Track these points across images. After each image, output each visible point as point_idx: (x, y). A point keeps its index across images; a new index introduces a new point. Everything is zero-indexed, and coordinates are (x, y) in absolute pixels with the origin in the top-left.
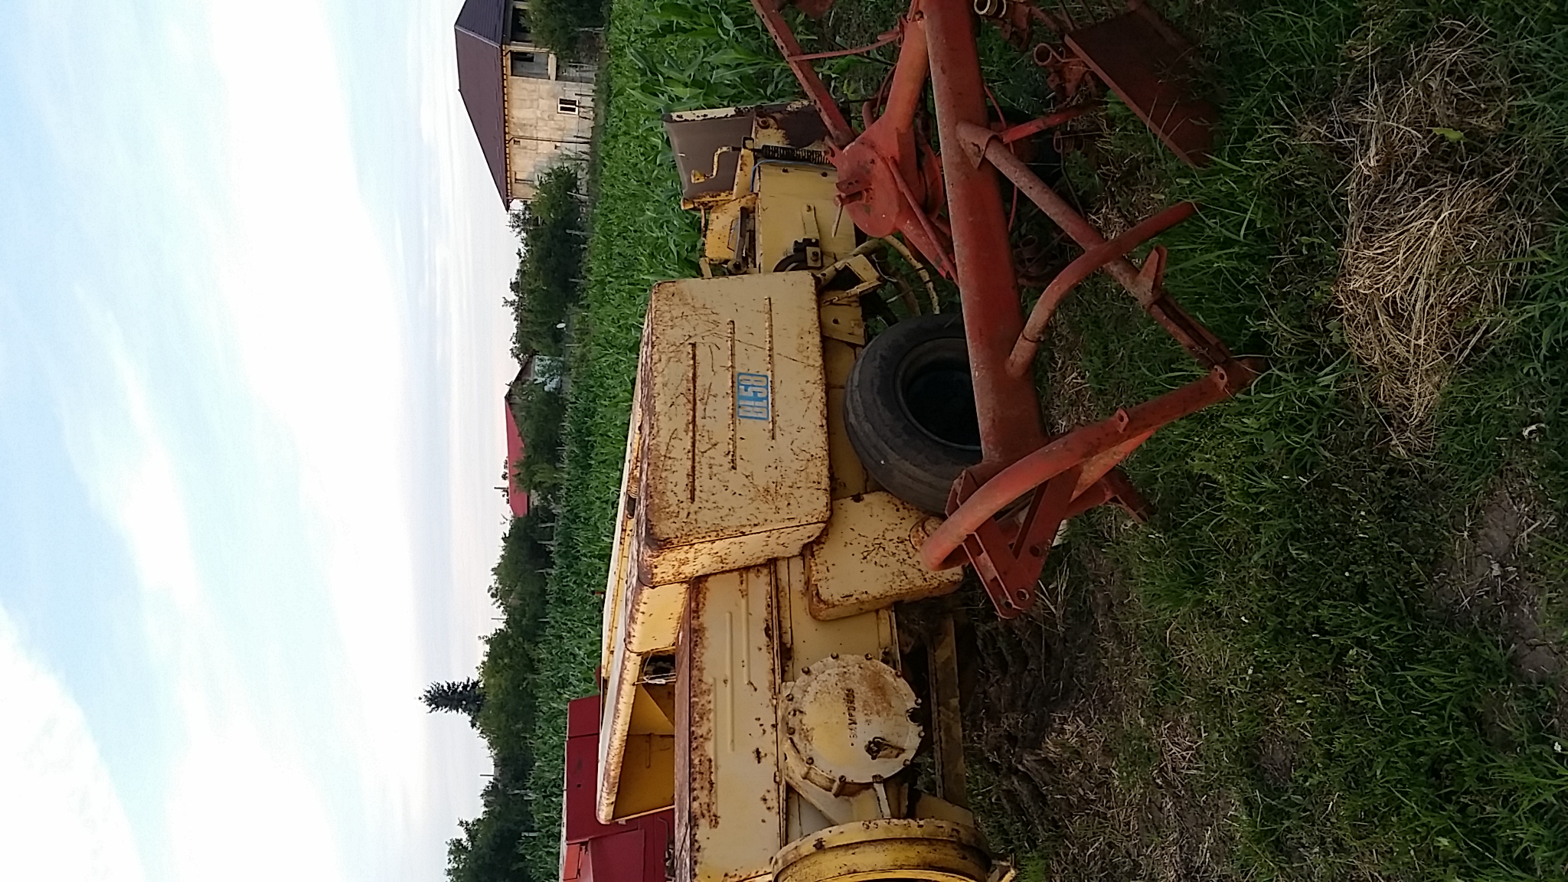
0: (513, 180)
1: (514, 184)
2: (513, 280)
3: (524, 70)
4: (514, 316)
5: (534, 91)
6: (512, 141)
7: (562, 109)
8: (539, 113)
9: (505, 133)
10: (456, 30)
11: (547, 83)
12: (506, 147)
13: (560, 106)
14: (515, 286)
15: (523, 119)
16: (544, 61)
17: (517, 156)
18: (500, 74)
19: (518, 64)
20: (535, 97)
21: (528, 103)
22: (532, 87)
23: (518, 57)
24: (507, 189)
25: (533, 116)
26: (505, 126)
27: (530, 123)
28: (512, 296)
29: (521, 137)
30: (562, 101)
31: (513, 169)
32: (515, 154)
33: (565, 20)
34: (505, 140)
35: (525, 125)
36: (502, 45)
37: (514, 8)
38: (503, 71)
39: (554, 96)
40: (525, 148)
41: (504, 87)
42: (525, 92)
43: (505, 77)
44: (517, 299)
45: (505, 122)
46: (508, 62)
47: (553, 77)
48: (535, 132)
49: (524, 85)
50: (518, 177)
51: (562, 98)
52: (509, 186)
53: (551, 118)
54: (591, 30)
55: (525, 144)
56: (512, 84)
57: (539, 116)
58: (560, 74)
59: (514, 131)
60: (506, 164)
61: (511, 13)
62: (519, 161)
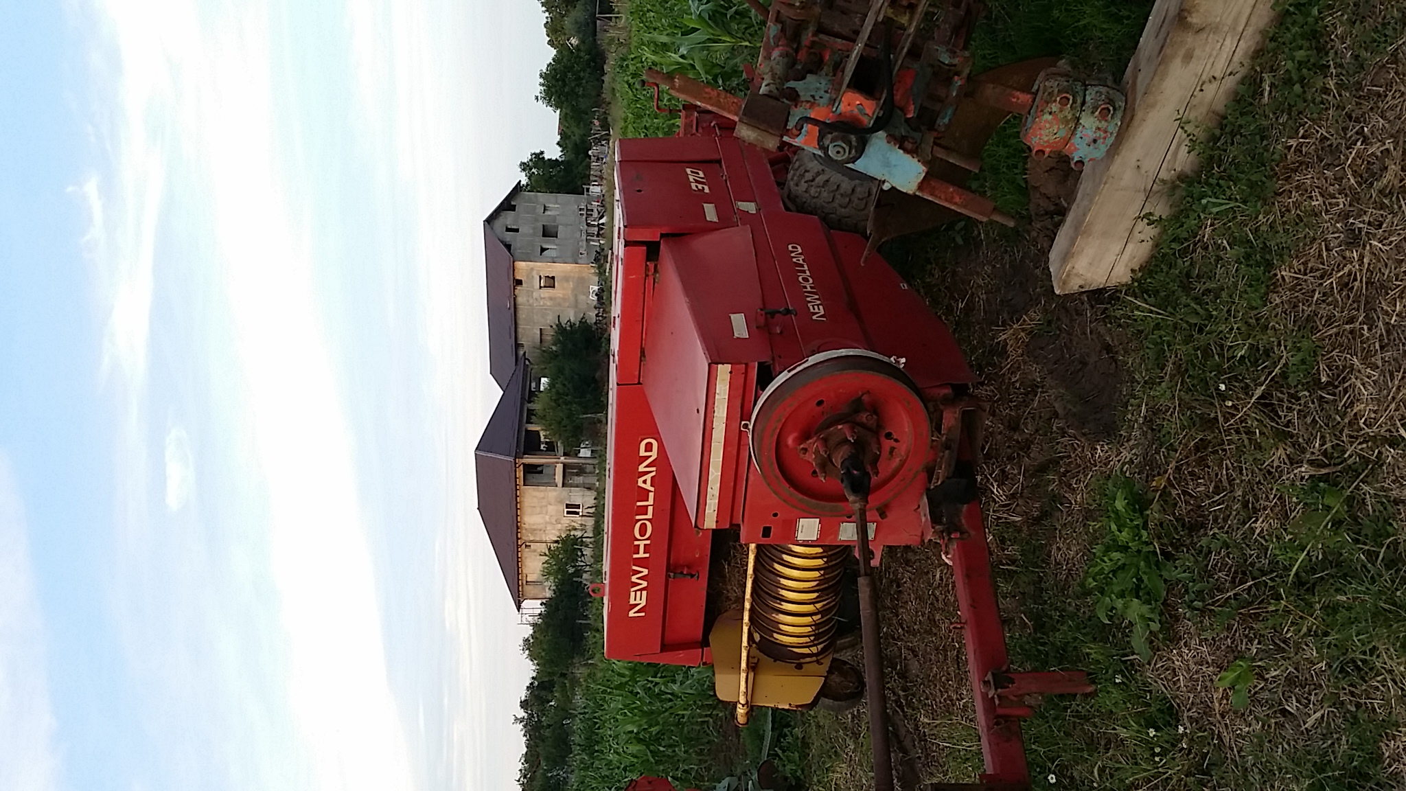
0: (524, 582)
1: (525, 587)
2: (523, 698)
3: (534, 480)
4: (523, 732)
5: (544, 498)
6: (524, 546)
7: (568, 513)
8: (547, 517)
9: (518, 539)
10: (476, 454)
11: (555, 490)
12: (518, 552)
13: (566, 510)
14: (524, 705)
15: (534, 525)
16: (552, 472)
17: (528, 560)
18: (514, 484)
19: (529, 476)
20: (544, 504)
21: (538, 509)
22: (542, 495)
23: (531, 470)
24: (519, 591)
25: (542, 521)
26: (518, 532)
27: (539, 527)
28: (521, 713)
29: (531, 542)
30: (568, 506)
31: (524, 571)
32: (526, 558)
33: (571, 410)
34: (518, 545)
35: (535, 530)
36: (516, 458)
37: (527, 431)
38: (516, 481)
39: (561, 502)
40: (535, 551)
41: (517, 496)
42: (535, 500)
43: (518, 487)
44: (526, 715)
45: (518, 528)
46: (520, 474)
47: (560, 484)
48: (543, 535)
49: (535, 493)
50: (528, 580)
51: (568, 503)
52: (520, 588)
53: (558, 522)
54: (593, 416)
55: (535, 548)
56: (524, 493)
57: (548, 520)
58: (566, 482)
59: (526, 536)
60: (518, 568)
61: (524, 433)
62: (530, 564)
